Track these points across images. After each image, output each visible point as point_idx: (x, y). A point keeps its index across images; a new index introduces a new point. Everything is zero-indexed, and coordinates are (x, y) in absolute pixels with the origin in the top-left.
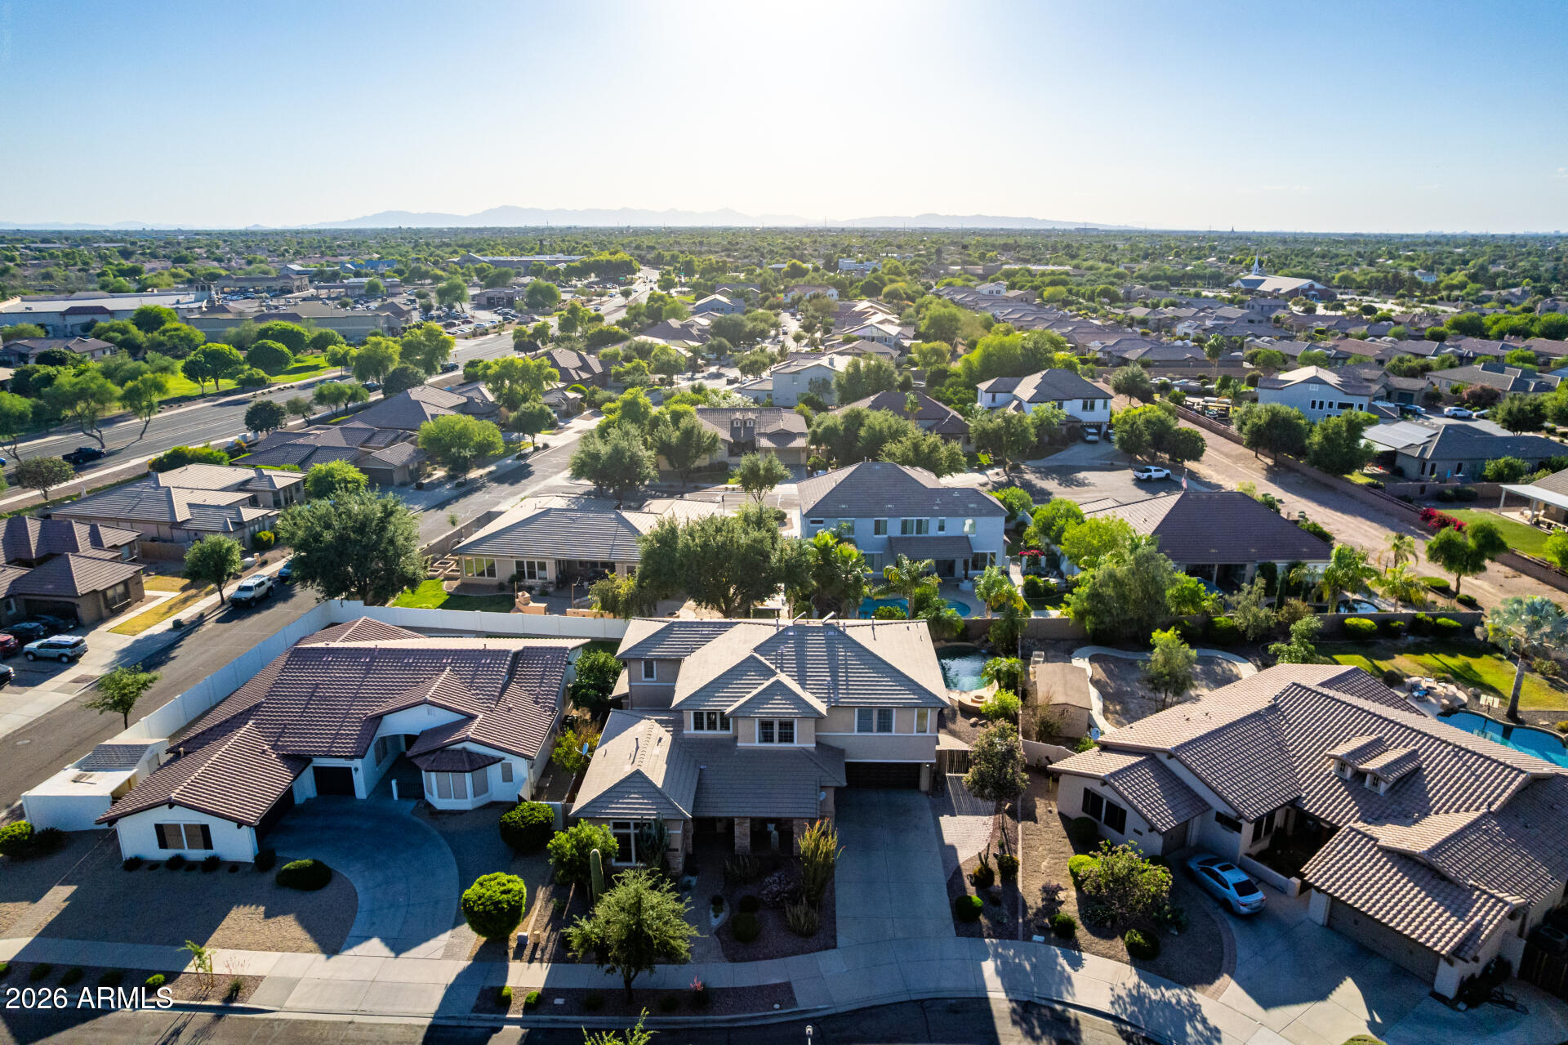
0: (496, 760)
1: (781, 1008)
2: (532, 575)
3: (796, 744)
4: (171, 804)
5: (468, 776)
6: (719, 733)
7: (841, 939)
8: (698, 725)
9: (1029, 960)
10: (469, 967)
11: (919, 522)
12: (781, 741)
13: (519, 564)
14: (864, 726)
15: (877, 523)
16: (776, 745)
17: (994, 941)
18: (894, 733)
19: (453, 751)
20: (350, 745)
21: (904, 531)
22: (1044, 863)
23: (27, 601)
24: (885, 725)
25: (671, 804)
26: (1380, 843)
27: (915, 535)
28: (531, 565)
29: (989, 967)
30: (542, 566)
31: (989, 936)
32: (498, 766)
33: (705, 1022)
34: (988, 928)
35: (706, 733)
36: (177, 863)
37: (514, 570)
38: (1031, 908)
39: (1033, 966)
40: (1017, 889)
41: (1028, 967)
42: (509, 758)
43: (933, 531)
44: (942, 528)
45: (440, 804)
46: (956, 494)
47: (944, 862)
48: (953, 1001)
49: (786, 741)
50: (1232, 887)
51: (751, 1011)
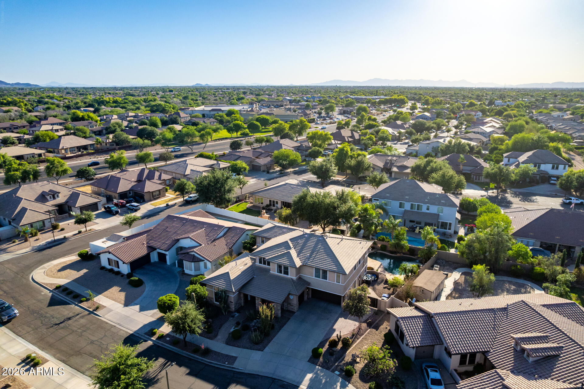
0: (203, 261)
1: (227, 364)
2: (274, 206)
3: (289, 276)
4: (110, 253)
5: (193, 263)
6: (266, 266)
7: (267, 349)
8: (260, 262)
9: (326, 379)
10: (155, 321)
11: (418, 205)
12: (284, 274)
13: (270, 201)
14: (317, 276)
15: (401, 203)
16: (282, 275)
17: (320, 368)
18: (328, 281)
19: (191, 254)
20: (165, 246)
21: (412, 208)
22: (366, 347)
23: (135, 192)
24: (325, 277)
25: (231, 285)
26: (505, 383)
27: (416, 210)
28: (274, 202)
29: (309, 376)
30: (277, 203)
31: (319, 366)
32: (203, 262)
33: (202, 360)
34: (321, 363)
35: (262, 265)
36: (111, 270)
37: (268, 203)
38: (345, 361)
39: (326, 382)
40: (346, 352)
41: (324, 381)
42: (206, 261)
43: (424, 210)
44: (428, 209)
45: (187, 271)
46: (437, 196)
47: (327, 334)
48: (286, 383)
49: (286, 274)
50: (430, 379)
51: (218, 362)
